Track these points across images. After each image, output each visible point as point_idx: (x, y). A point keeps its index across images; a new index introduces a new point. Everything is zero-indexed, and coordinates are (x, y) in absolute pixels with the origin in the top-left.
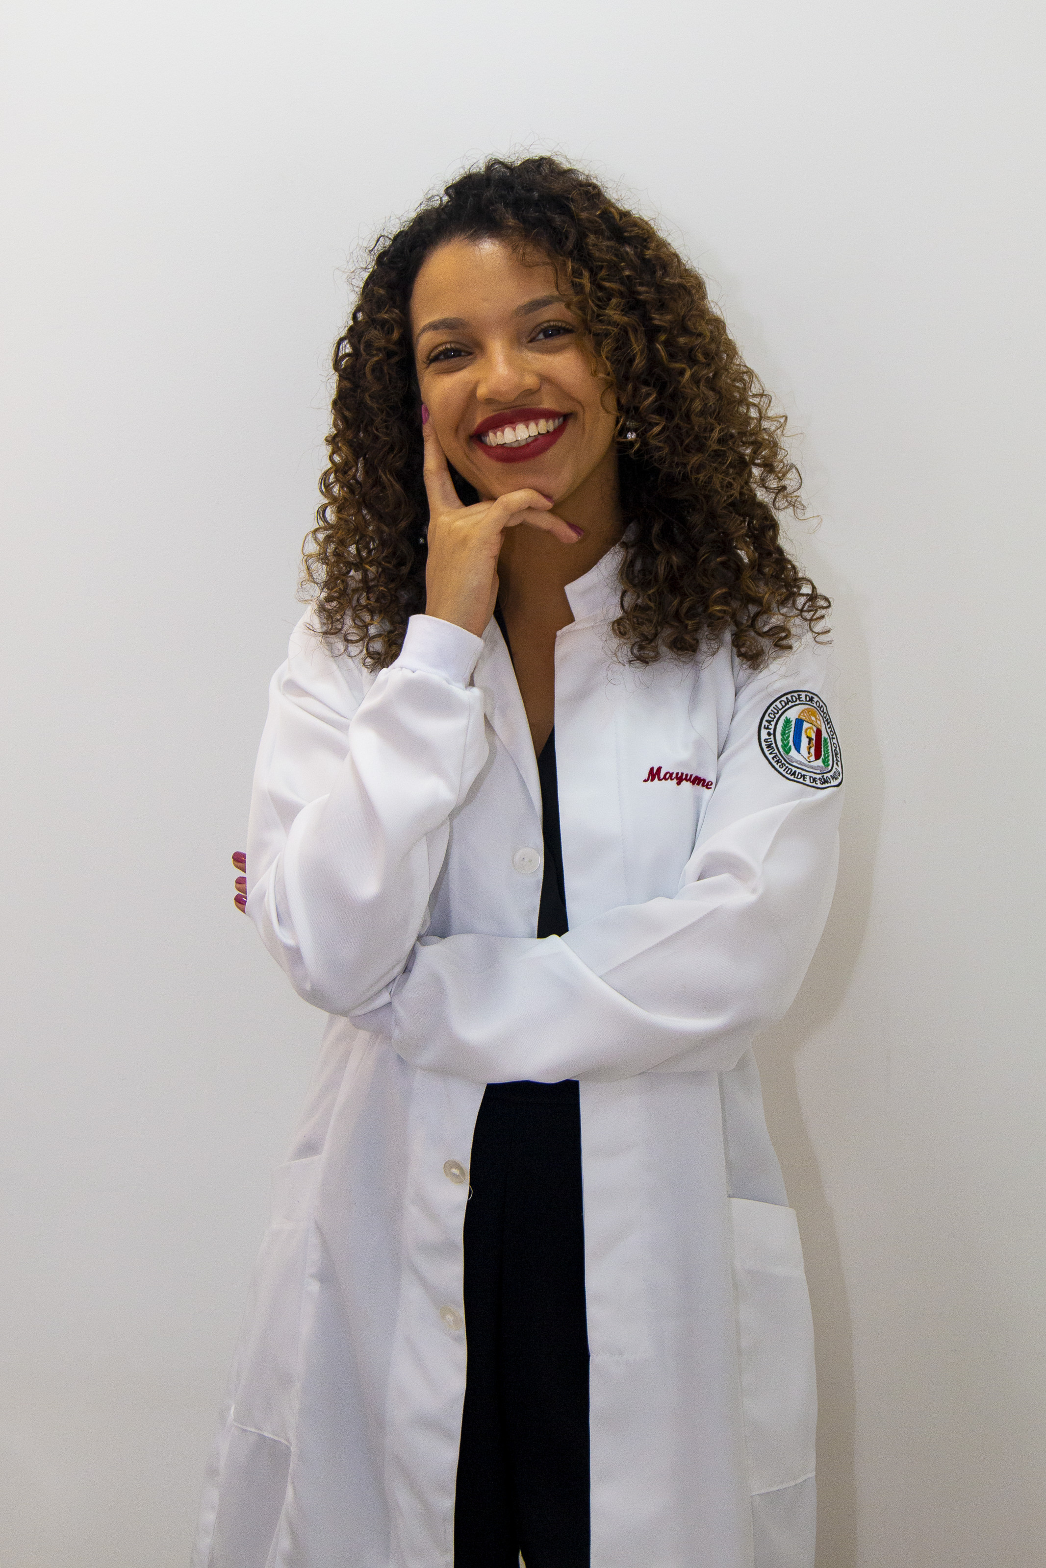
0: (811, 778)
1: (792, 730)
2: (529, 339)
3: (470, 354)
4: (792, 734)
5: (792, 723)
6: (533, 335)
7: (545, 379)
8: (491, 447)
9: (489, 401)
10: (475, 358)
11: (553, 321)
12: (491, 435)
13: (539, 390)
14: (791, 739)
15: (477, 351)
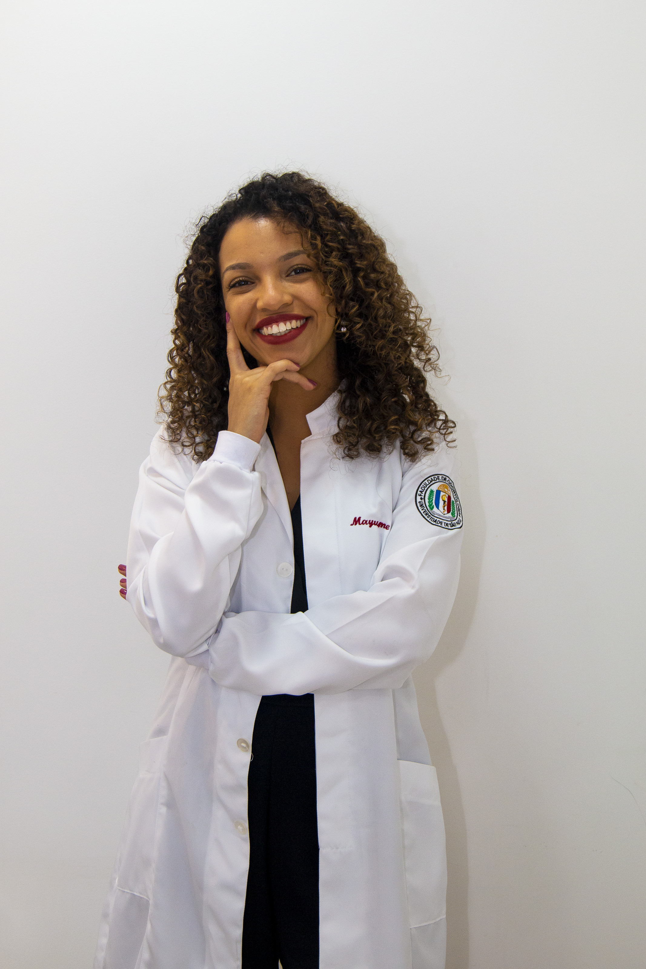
0: (445, 524)
1: (434, 496)
2: (286, 275)
3: (253, 283)
4: (434, 499)
5: (434, 492)
6: (289, 272)
7: (295, 297)
8: (265, 336)
9: (264, 310)
10: (256, 285)
11: (300, 264)
12: (265, 329)
13: (292, 303)
14: (434, 501)
15: (257, 281)
